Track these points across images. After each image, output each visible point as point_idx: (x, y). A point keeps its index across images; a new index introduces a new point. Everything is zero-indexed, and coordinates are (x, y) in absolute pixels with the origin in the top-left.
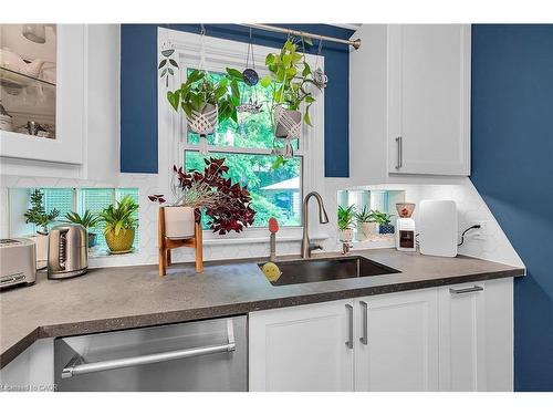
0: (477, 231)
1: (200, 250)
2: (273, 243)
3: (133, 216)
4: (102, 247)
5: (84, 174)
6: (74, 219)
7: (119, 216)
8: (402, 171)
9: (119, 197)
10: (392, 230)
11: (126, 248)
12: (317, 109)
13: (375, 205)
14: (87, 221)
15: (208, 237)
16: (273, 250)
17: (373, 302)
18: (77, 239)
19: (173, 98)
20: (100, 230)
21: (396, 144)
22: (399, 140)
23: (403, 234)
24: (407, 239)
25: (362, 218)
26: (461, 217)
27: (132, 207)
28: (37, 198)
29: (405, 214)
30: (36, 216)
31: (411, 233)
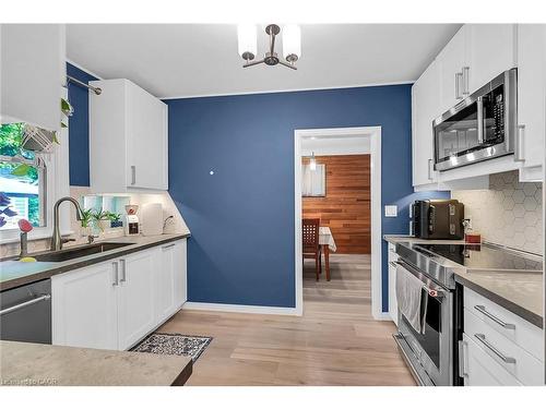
2: (23, 242)
8: (136, 186)
10: (121, 224)
13: (106, 207)
16: (23, 248)
17: (128, 258)
21: (131, 170)
22: (133, 167)
23: (131, 225)
24: (134, 228)
25: (98, 218)
26: (164, 212)
29: (131, 212)
31: (136, 224)
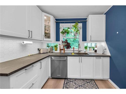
0: (106, 50)
1: (64, 51)
2: (74, 51)
3: (57, 47)
4: (54, 50)
5: (52, 42)
6: (51, 46)
7: (56, 46)
9: (56, 44)
11: (57, 50)
12: (81, 31)
14: (53, 47)
15: (66, 49)
16: (74, 52)
18: (52, 49)
19: (61, 32)
20: (54, 48)
23: (95, 50)
25: (90, 48)
27: (57, 45)
28: (48, 44)
30: (48, 46)
